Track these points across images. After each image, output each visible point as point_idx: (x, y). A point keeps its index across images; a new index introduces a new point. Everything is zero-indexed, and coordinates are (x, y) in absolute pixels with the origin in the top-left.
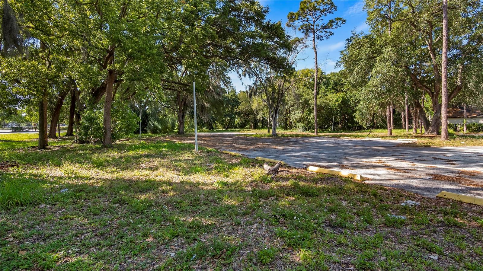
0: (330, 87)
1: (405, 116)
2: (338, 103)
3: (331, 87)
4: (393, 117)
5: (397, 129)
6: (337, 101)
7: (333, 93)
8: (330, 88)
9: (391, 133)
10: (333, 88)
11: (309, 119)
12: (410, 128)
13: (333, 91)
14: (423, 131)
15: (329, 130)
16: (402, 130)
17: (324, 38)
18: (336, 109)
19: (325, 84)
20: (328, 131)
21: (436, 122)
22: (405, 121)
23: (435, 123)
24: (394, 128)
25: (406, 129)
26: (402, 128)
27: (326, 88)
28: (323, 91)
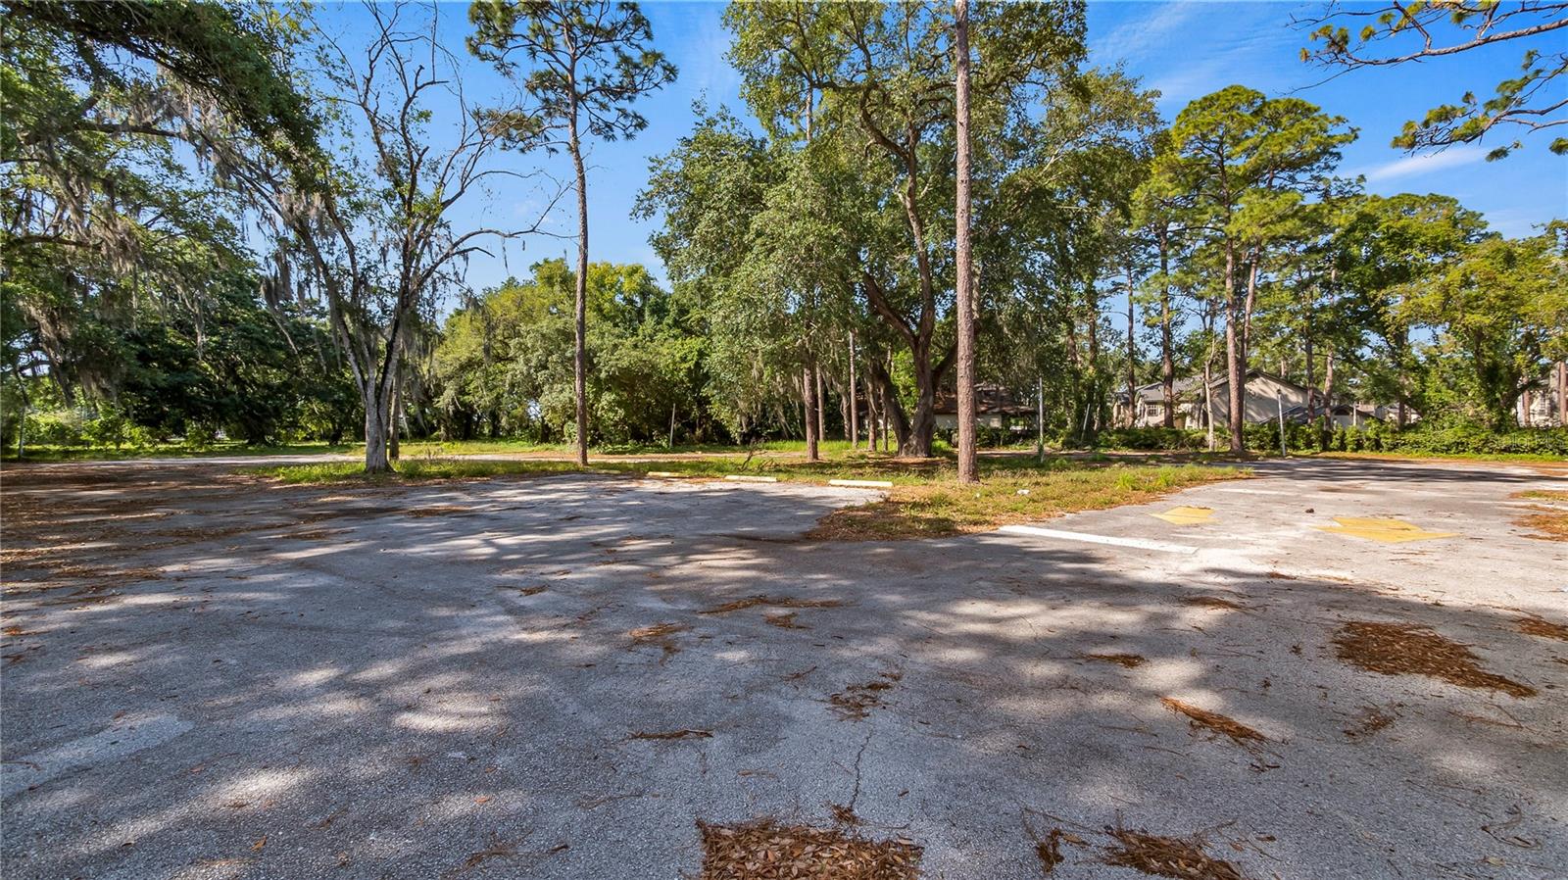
0: (668, 320)
1: (849, 408)
2: (687, 365)
3: (670, 322)
4: (824, 411)
5: (832, 439)
6: (684, 359)
7: (676, 337)
8: (668, 325)
9: (815, 455)
10: (676, 324)
11: (597, 409)
12: (862, 438)
13: (676, 331)
14: (894, 447)
15: (664, 444)
16: (844, 443)
17: (618, 132)
18: (682, 382)
19: (653, 312)
20: (661, 446)
21: (925, 420)
22: (850, 420)
23: (922, 426)
24: (826, 439)
25: (851, 440)
26: (844, 438)
27: (658, 323)
28: (649, 331)
